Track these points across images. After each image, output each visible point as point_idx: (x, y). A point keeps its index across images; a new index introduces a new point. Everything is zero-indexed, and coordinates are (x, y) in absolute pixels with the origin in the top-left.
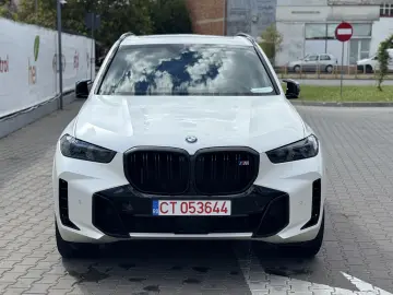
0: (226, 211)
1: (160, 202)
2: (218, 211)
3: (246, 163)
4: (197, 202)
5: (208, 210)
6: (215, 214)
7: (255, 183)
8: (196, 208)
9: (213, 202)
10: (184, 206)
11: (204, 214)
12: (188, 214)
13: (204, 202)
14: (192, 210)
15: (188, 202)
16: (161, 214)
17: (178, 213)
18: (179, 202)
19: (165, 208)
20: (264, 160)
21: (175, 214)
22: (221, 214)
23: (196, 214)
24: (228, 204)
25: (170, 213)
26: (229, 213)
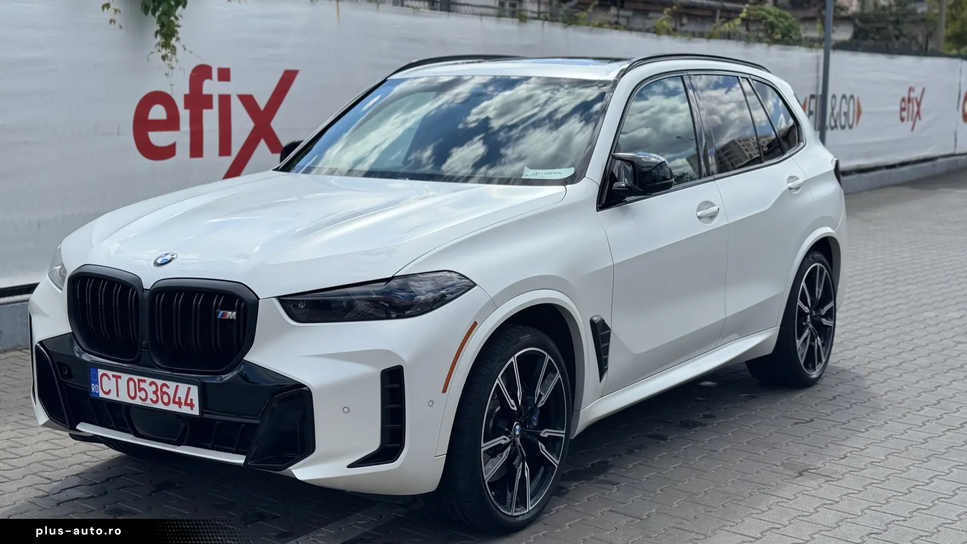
0: (192, 406)
1: (100, 372)
2: (180, 404)
3: (231, 315)
4: (149, 380)
5: (166, 398)
6: (173, 408)
7: (247, 358)
8: (149, 392)
9: (172, 385)
10: (131, 383)
11: (160, 406)
12: (137, 402)
13: (160, 383)
14: (143, 395)
15: (136, 378)
16: (102, 395)
17: (124, 396)
18: (125, 377)
19: (106, 384)
21: (121, 399)
22: (185, 410)
23: (148, 403)
24: (195, 393)
25: (114, 396)
26: (196, 412)
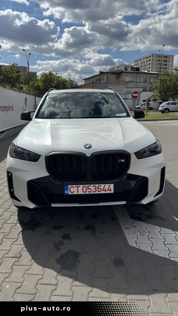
0: (110, 190)
1: (69, 186)
2: (105, 190)
3: (123, 161)
4: (92, 185)
5: (100, 190)
6: (104, 192)
7: (128, 172)
8: (92, 189)
9: (103, 185)
10: (85, 188)
11: (97, 192)
12: (87, 193)
13: (97, 185)
14: (90, 190)
15: (87, 186)
16: (70, 193)
17: (81, 192)
18: (81, 186)
19: (72, 190)
20: (133, 158)
21: (79, 193)
22: (108, 192)
23: (92, 192)
24: (112, 186)
25: (76, 193)
26: (112, 192)
